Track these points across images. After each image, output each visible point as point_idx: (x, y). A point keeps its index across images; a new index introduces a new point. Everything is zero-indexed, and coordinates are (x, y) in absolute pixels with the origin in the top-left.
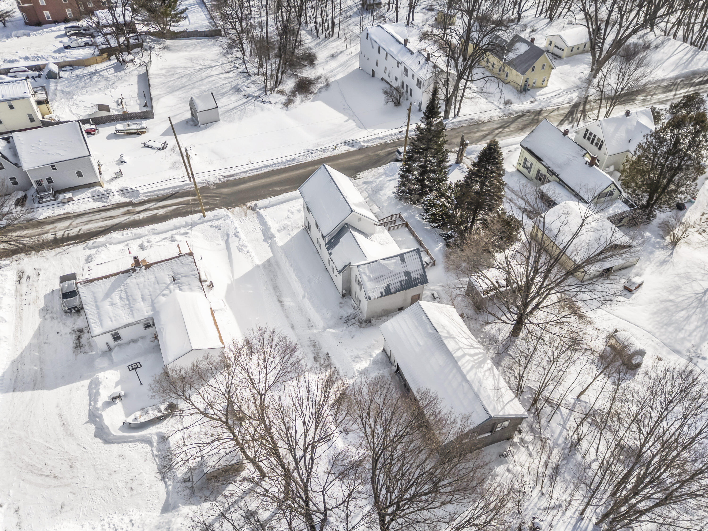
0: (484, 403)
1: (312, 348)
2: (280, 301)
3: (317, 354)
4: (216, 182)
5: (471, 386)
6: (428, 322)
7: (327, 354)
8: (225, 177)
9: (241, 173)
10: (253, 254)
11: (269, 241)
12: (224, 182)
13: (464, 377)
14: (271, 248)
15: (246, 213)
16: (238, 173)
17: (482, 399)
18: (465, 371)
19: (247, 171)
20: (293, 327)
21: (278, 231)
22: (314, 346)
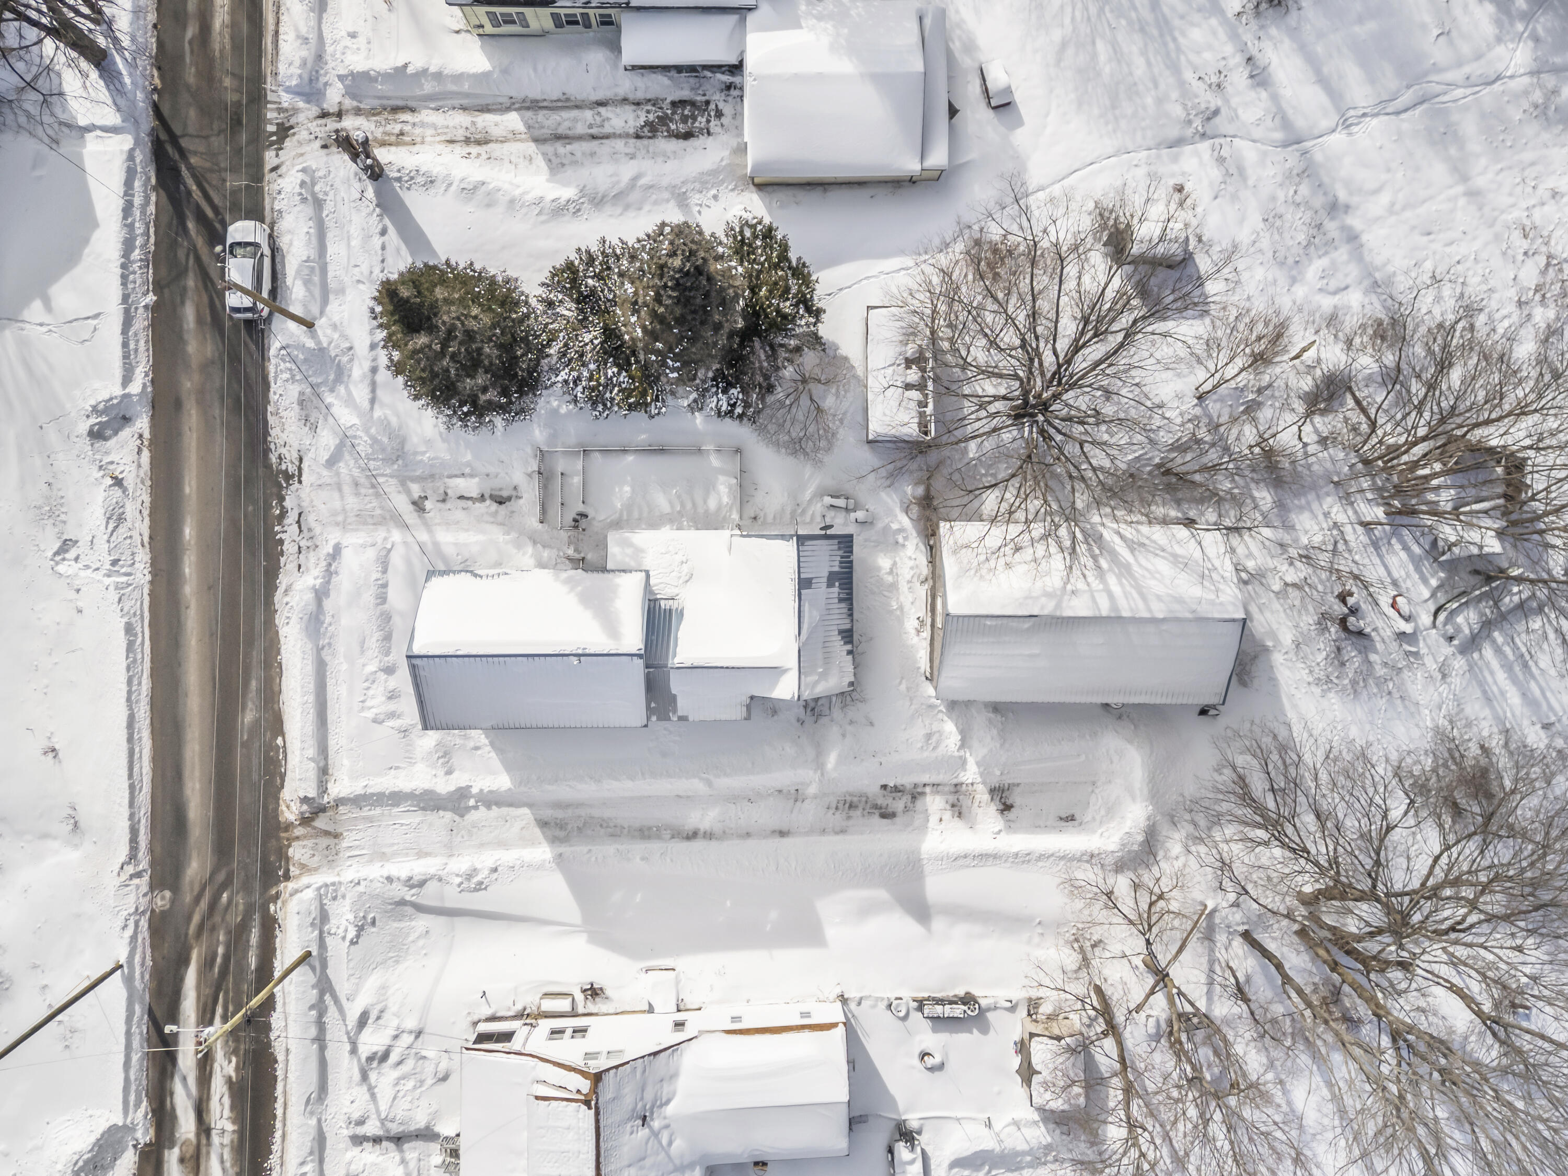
0: (1217, 615)
1: (858, 812)
2: (693, 835)
3: (876, 807)
4: (145, 888)
5: (1177, 620)
6: (1005, 621)
7: (884, 787)
8: (133, 856)
9: (131, 804)
10: (507, 857)
11: (472, 802)
12: (153, 864)
13: (1154, 621)
14: (499, 804)
15: (327, 833)
16: (131, 816)
17: (1210, 616)
18: (1146, 615)
19: (132, 787)
20: (782, 834)
21: (449, 772)
22: (852, 806)
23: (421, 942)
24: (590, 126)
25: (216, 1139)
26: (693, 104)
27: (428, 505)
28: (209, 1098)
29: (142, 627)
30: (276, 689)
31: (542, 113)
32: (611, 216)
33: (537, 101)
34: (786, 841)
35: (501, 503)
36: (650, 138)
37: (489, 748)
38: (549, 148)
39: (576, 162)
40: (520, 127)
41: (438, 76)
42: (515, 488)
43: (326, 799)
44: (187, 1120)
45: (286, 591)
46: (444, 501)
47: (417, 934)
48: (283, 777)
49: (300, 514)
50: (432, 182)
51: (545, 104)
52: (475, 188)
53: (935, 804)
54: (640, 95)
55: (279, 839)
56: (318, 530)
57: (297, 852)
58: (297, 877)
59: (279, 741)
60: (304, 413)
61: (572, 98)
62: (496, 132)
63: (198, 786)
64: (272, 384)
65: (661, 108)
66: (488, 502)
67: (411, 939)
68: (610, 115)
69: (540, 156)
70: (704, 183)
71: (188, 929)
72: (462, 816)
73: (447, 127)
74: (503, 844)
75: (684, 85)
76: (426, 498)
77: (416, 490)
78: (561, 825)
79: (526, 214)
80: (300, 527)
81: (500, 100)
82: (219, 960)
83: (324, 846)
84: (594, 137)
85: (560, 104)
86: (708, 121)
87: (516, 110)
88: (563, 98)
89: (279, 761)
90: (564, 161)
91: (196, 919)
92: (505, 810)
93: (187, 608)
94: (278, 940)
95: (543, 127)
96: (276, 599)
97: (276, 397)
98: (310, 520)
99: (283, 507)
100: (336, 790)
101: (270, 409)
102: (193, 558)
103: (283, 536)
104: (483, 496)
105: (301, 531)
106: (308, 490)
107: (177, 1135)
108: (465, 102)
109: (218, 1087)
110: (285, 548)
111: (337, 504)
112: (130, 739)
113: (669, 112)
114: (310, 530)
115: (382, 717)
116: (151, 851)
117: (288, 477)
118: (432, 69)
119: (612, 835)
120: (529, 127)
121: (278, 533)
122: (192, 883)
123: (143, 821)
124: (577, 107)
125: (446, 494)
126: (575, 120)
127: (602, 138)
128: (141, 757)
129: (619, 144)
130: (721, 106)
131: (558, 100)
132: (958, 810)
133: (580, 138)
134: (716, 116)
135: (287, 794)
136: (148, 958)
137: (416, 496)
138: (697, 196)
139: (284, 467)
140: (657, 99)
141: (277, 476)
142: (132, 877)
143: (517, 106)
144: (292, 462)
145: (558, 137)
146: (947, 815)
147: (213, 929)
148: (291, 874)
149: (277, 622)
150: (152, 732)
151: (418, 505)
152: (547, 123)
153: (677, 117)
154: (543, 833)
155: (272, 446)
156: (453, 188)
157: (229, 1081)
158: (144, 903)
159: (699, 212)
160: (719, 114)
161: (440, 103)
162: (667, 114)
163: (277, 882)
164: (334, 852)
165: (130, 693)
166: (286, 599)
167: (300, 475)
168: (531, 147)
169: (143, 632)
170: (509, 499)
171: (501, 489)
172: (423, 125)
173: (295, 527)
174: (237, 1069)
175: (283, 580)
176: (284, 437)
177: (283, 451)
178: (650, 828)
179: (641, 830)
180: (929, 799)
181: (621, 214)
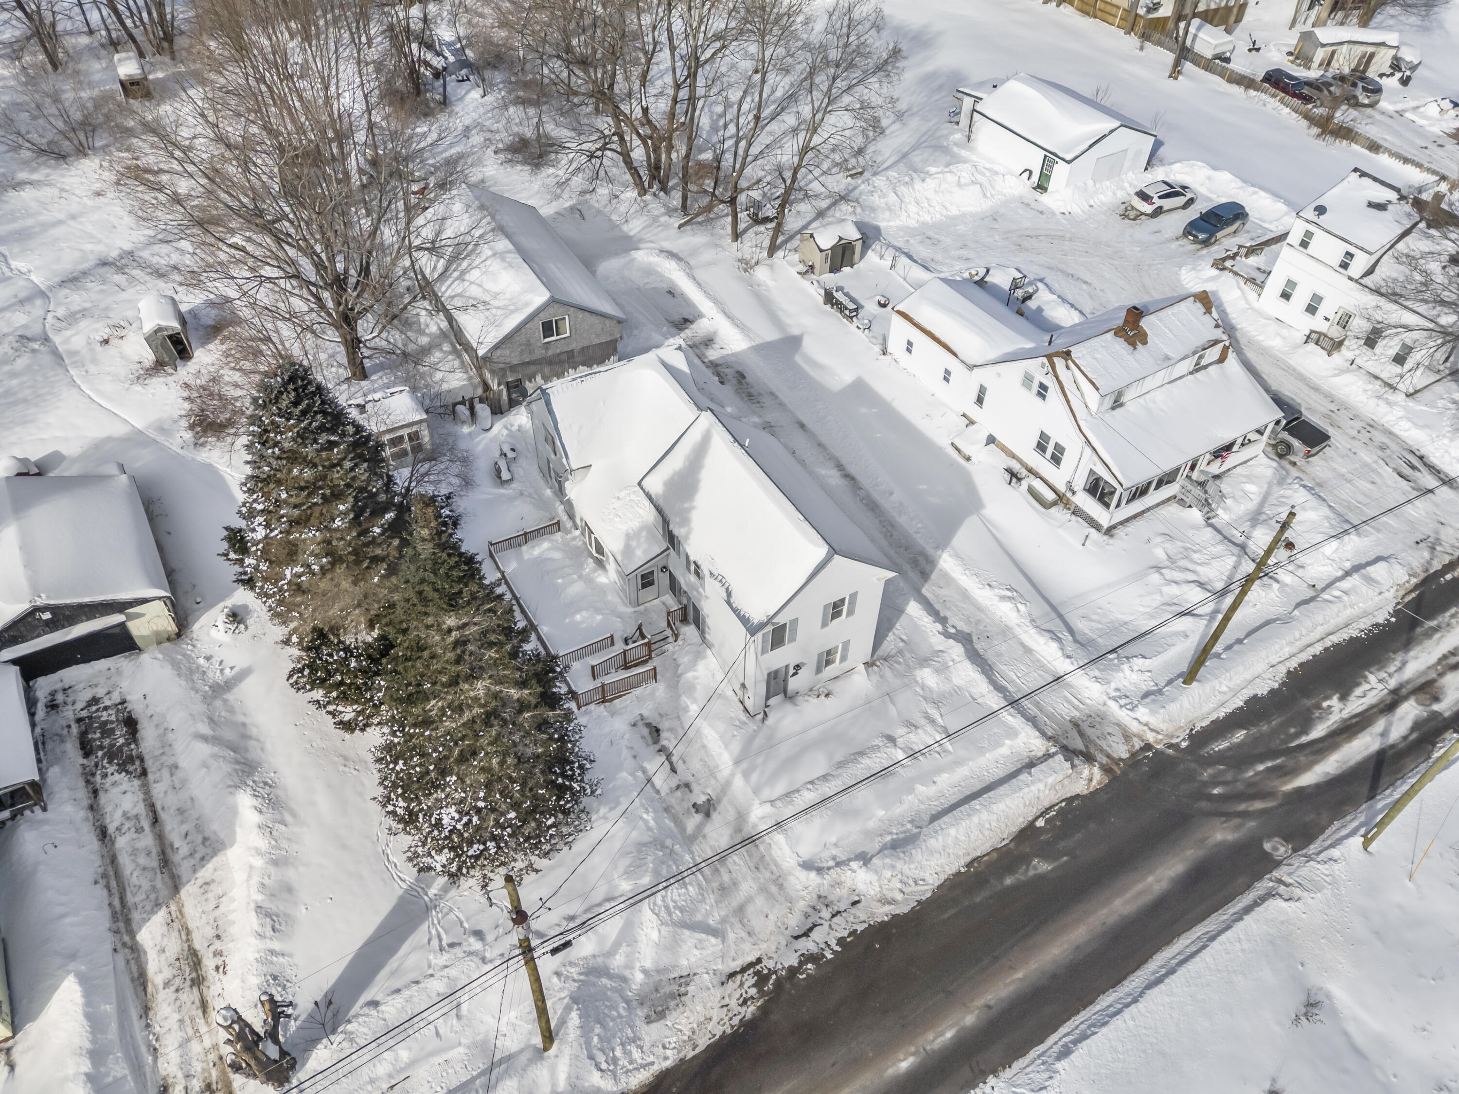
2: (848, 476)
3: (740, 383)
4: (1285, 869)
7: (722, 383)
8: (1270, 895)
10: (972, 584)
20: (802, 426)
21: (940, 650)
23: (1094, 617)
24: (140, 830)
25: (1393, 683)
26: (83, 735)
27: (701, 799)
28: (1372, 707)
29: (1051, 1047)
30: (995, 855)
31: (130, 899)
32: (262, 749)
33: (115, 917)
34: (805, 420)
35: (658, 731)
36: (142, 760)
37: (894, 630)
38: (184, 869)
39: (198, 828)
40: (160, 916)
41: (97, 1055)
42: (634, 725)
43: (1053, 750)
44: (1407, 713)
45: (890, 903)
46: (687, 785)
47: (1093, 624)
48: (1070, 800)
49: (797, 938)
50: (275, 978)
51: (116, 902)
52: (268, 915)
53: (713, 354)
54: (82, 793)
55: (1125, 773)
56: (801, 905)
57: (1122, 751)
58: (1140, 737)
59: (1040, 823)
60: (672, 1004)
61: (100, 870)
62: (174, 946)
63: (1150, 879)
64: (656, 1069)
65: (96, 765)
66: (664, 742)
67: (1100, 626)
68: (118, 814)
69: (199, 875)
70: (191, 672)
71: (1275, 808)
72: (969, 635)
73: (181, 1021)
74: (965, 595)
75: (58, 751)
76: (694, 805)
77: (693, 821)
78: (914, 563)
79: (289, 840)
80: (811, 929)
81: (121, 963)
82: (1270, 764)
83: (1093, 730)
84: (155, 820)
85: (113, 884)
86: (106, 708)
87: (132, 934)
88: (102, 882)
89: (1058, 812)
90: (200, 839)
91: (1258, 805)
92: (937, 606)
93: (989, 1007)
94: (1204, 724)
95: (154, 888)
96: (906, 909)
97: (669, 1053)
98: (795, 922)
99: (801, 964)
100: (1037, 745)
101: (690, 1055)
102: (930, 1036)
103: (833, 943)
104: (660, 751)
105: (815, 926)
106: (764, 946)
107: (1425, 714)
108: (134, 1012)
109: (1357, 704)
110: (845, 934)
111: (760, 902)
112: (1172, 971)
113: (100, 753)
114: (807, 916)
115: (939, 729)
116: (1249, 887)
117: (762, 979)
118: (86, 1066)
119: (892, 526)
120: (158, 905)
121: (834, 952)
122: (1238, 828)
123: (1232, 911)
124: (113, 860)
125: (678, 787)
126: (134, 852)
127: (155, 812)
128: (1178, 954)
129: (158, 790)
130: (80, 705)
131: (108, 887)
132: (708, 342)
133: (160, 837)
134: (96, 704)
135: (1080, 787)
136: (1333, 828)
137: (698, 818)
138: (210, 674)
139: (753, 991)
140: (84, 774)
141: (769, 993)
142: (1287, 885)
143: (126, 938)
144: (741, 985)
145: (165, 862)
146: (716, 346)
147: (1250, 784)
148: (1142, 744)
149: (929, 895)
150: (1145, 961)
151: (706, 809)
152: (146, 885)
153: (106, 742)
154: (931, 572)
155: (736, 1021)
156: (276, 946)
157: (1344, 698)
158: (1296, 861)
159: (232, 668)
160: (95, 701)
161: (144, 1049)
162: (104, 755)
163: (1158, 753)
164: (1090, 720)
165: (1127, 1006)
166: (899, 897)
167: (751, 965)
168: (189, 892)
169: (1056, 1043)
170: (648, 725)
171: (643, 737)
172: (185, 1063)
173: (815, 935)
174: (1327, 698)
175: (882, 913)
176: (717, 1014)
177: (733, 1003)
178: (866, 504)
179: (872, 510)
180: (712, 358)
181: (258, 740)
